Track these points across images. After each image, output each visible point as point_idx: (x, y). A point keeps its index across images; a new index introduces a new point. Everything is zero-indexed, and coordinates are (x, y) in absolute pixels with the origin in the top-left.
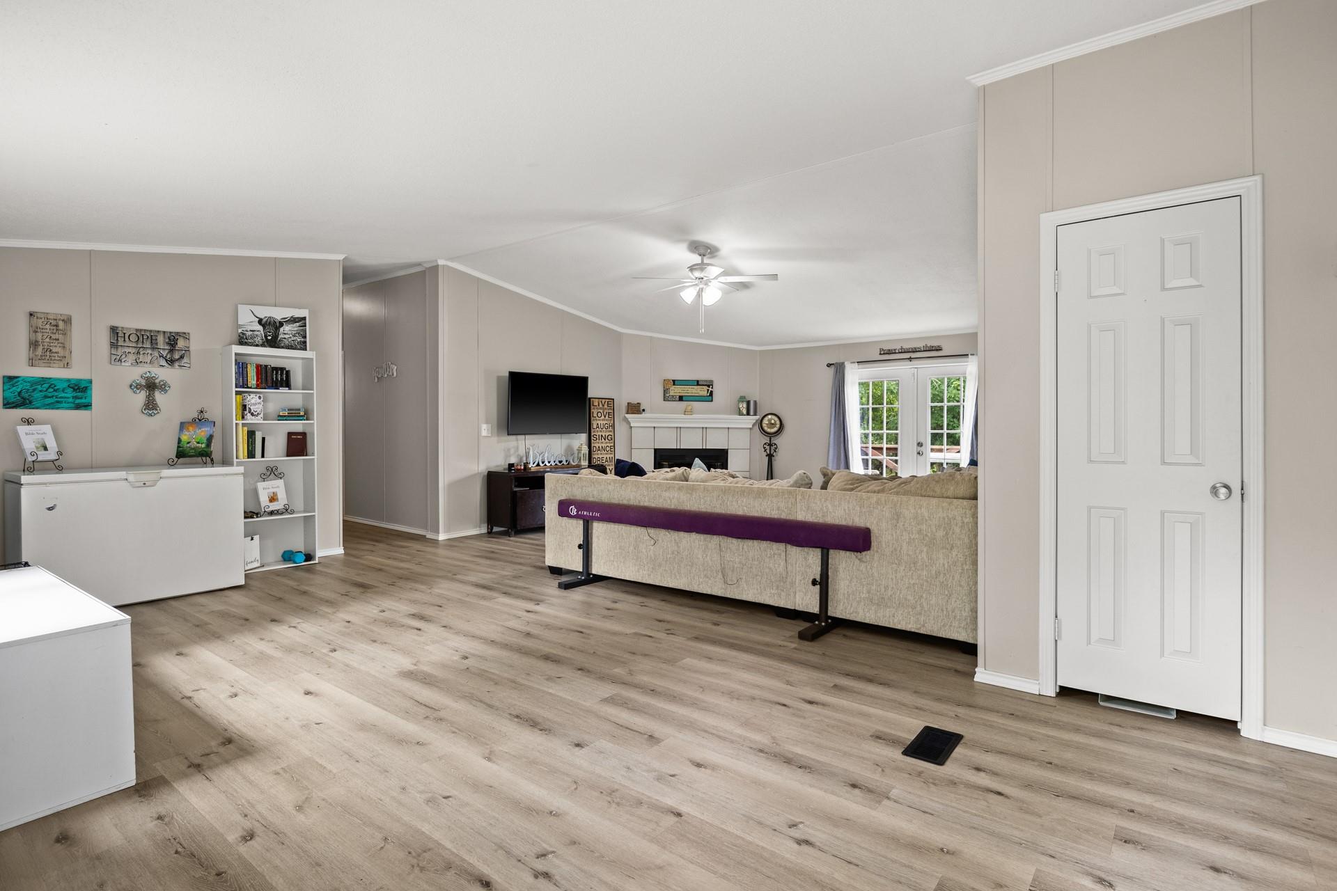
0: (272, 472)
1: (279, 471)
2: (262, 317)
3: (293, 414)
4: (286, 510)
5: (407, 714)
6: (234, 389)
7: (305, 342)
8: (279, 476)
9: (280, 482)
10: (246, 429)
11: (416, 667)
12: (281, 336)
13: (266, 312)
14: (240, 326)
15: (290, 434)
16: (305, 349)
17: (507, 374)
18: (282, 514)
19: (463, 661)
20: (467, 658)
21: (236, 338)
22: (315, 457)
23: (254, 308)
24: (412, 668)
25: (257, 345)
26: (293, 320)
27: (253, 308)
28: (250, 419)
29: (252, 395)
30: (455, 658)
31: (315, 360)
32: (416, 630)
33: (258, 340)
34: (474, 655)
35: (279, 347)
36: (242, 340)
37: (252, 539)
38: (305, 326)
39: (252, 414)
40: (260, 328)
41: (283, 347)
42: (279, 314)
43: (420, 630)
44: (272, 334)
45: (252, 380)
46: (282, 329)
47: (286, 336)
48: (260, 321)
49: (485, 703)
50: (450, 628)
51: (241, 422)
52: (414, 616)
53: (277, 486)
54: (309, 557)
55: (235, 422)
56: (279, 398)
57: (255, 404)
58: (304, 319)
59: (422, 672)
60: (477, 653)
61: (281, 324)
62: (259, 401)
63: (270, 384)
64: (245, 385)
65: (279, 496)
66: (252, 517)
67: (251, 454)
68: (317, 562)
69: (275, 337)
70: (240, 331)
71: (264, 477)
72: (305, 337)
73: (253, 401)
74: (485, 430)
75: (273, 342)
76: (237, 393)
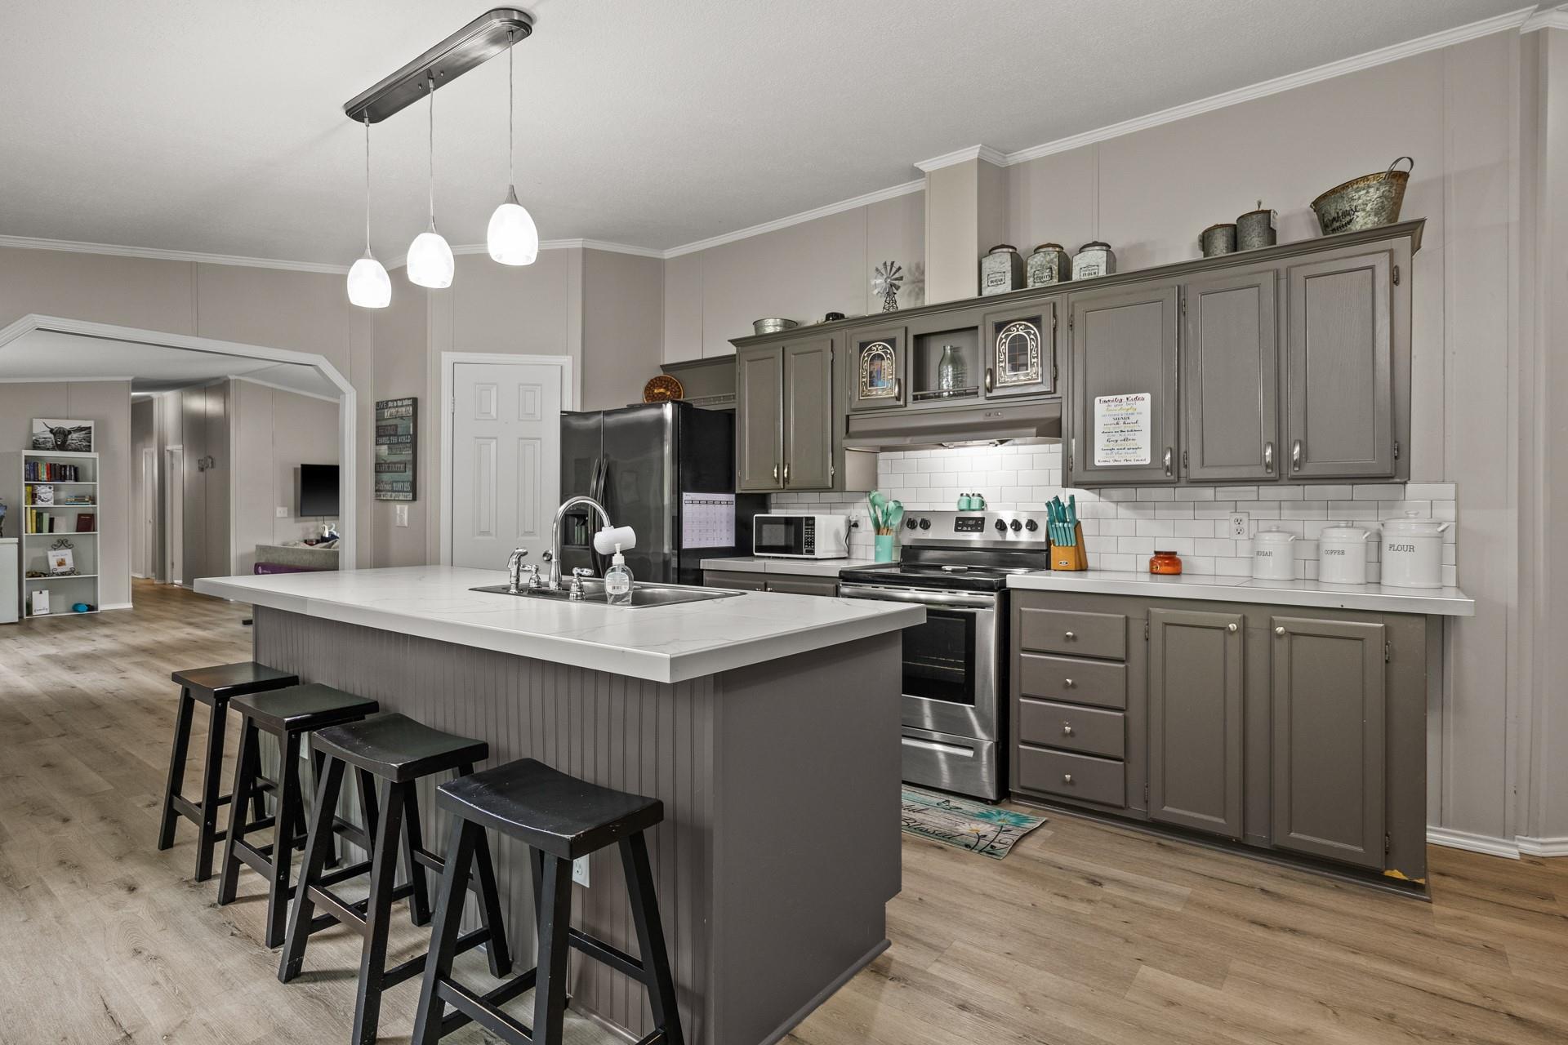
0: (63, 543)
1: (69, 543)
2: (53, 427)
3: (80, 499)
4: (72, 572)
6: (24, 482)
7: (90, 446)
8: (69, 546)
9: (69, 552)
10: (34, 511)
12: (69, 441)
13: (55, 424)
14: (34, 435)
15: (80, 515)
16: (90, 451)
17: (300, 466)
18: (70, 575)
21: (31, 444)
22: (98, 533)
23: (46, 421)
25: (48, 449)
26: (80, 429)
27: (44, 420)
28: (40, 504)
29: (42, 487)
31: (98, 460)
33: (49, 445)
35: (67, 450)
36: (36, 446)
37: (41, 593)
38: (90, 433)
39: (42, 501)
40: (52, 436)
41: (70, 450)
42: (67, 425)
44: (61, 440)
45: (44, 475)
46: (70, 437)
47: (73, 442)
48: (51, 431)
51: (29, 506)
53: (67, 555)
54: (91, 608)
55: (24, 506)
56: (69, 487)
57: (45, 493)
58: (90, 428)
61: (70, 433)
62: (49, 490)
63: (58, 478)
64: (36, 479)
65: (67, 562)
66: (40, 576)
67: (39, 530)
68: (99, 612)
69: (64, 442)
70: (34, 438)
71: (55, 547)
72: (90, 442)
73: (43, 491)
74: (281, 512)
75: (62, 446)
76: (26, 485)
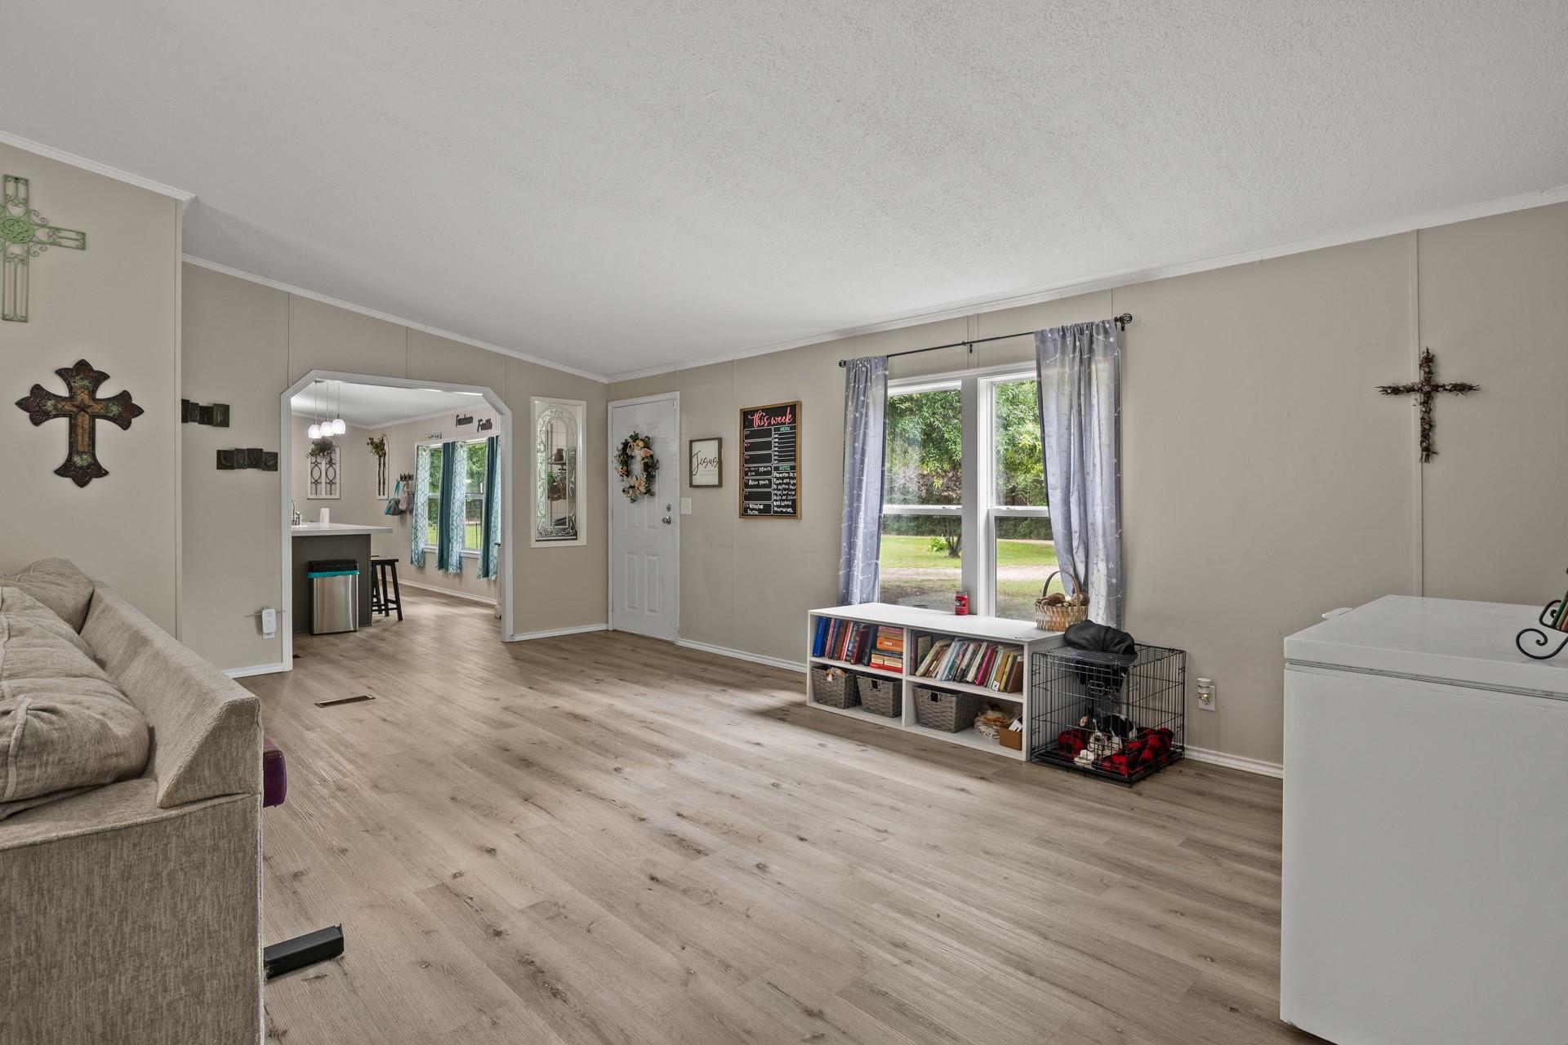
5: (667, 727)
11: (670, 761)
19: (620, 766)
20: (615, 769)
24: (673, 761)
30: (628, 770)
32: (684, 814)
34: (608, 772)
43: (679, 815)
49: (608, 730)
50: (633, 816)
52: (699, 852)
59: (661, 756)
60: (603, 775)
